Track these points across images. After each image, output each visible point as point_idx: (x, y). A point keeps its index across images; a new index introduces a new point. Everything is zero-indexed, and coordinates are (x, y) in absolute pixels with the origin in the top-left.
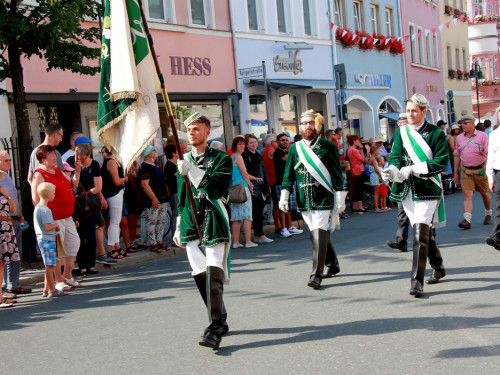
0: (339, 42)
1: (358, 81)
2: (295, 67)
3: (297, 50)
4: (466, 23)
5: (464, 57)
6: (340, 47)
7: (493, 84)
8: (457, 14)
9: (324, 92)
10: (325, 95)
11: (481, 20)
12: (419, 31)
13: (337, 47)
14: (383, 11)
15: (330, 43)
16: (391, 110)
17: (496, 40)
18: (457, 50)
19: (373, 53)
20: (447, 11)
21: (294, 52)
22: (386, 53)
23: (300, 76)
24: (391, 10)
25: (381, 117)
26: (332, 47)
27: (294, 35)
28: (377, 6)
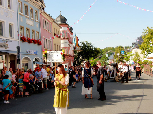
0: (21, 40)
1: (27, 52)
2: (6, 46)
3: (7, 42)
4: (60, 39)
5: (59, 47)
6: (22, 42)
7: (67, 55)
8: (57, 36)
9: (16, 55)
10: (16, 56)
11: (64, 38)
12: (47, 39)
13: (20, 42)
14: (36, 33)
15: (18, 40)
16: (38, 61)
17: (68, 44)
18: (57, 45)
19: (32, 44)
20: (55, 35)
21: (5, 42)
22: (36, 45)
23: (7, 49)
24: (38, 33)
25: (34, 63)
26: (19, 41)
27: (6, 37)
28: (34, 31)
